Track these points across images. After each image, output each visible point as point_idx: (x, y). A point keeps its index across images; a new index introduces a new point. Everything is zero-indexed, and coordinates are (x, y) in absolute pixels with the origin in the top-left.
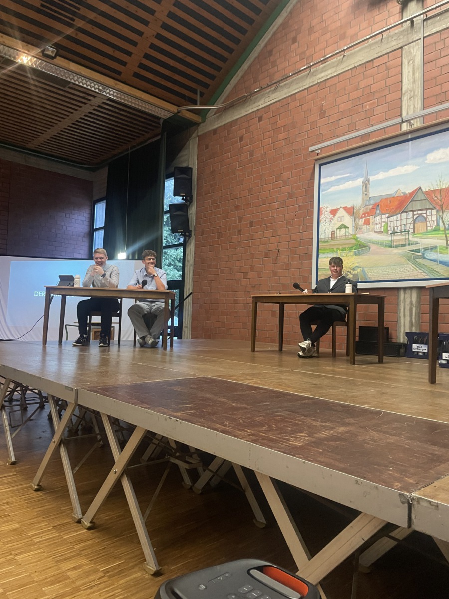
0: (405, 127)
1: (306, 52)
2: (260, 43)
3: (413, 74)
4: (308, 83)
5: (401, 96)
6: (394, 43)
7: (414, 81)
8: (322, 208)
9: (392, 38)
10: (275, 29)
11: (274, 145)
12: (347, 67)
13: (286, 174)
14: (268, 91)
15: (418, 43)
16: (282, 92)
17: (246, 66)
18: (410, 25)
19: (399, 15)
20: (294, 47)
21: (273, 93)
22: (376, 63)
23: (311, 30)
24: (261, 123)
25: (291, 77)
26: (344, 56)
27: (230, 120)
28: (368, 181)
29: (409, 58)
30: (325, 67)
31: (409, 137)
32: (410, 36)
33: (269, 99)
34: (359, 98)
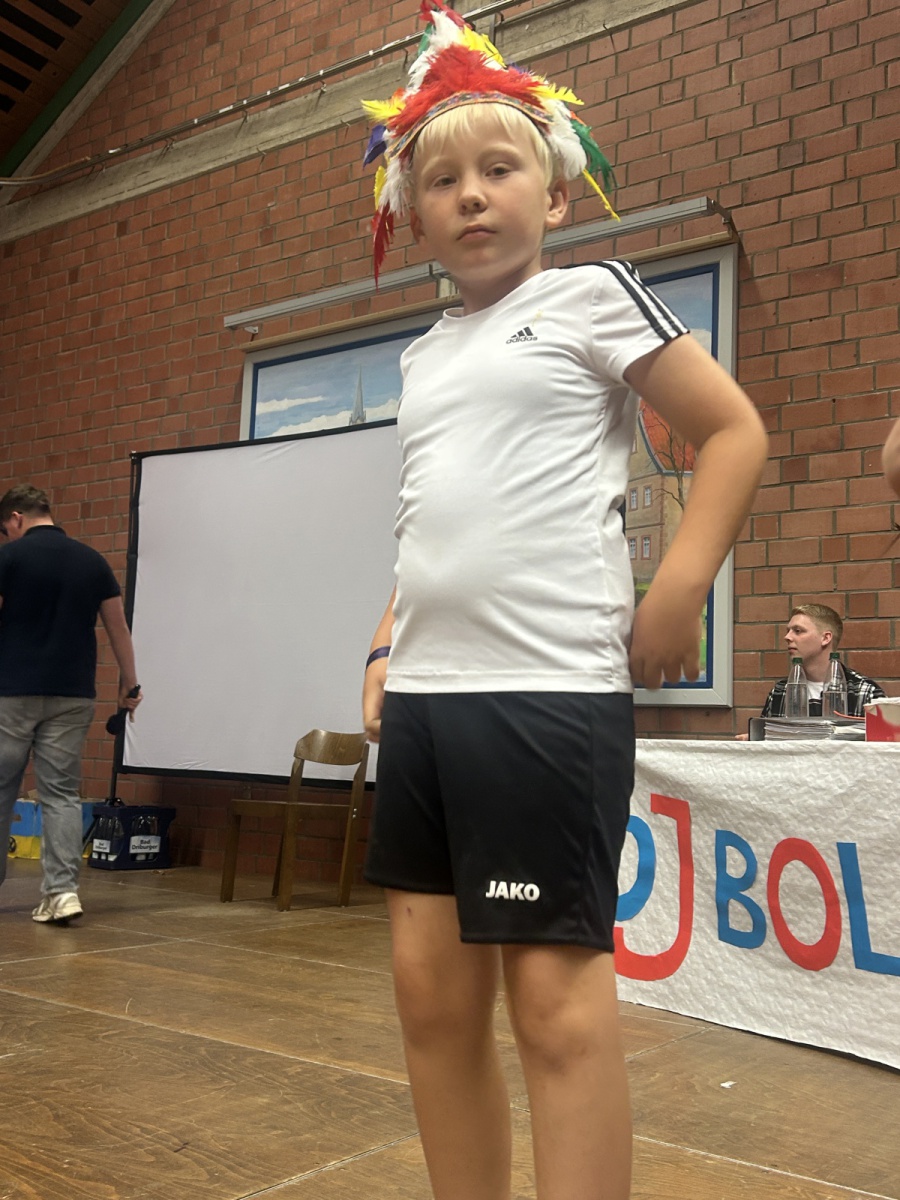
0: (445, 292)
1: (239, 70)
4: (239, 147)
11: (152, 300)
12: (328, 120)
14: (144, 157)
16: (178, 165)
17: (95, 85)
20: (210, 52)
23: (252, 17)
24: (124, 238)
25: (198, 129)
26: (322, 92)
27: (47, 222)
30: (278, 113)
33: (147, 177)
34: (352, 203)
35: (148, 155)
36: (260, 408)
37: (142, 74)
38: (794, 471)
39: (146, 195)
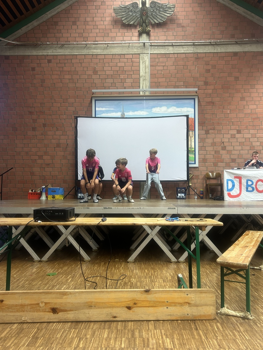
0: (141, 94)
1: (83, 34)
2: (47, 13)
3: (145, 69)
4: (85, 51)
5: (140, 77)
6: (135, 50)
7: (146, 73)
9: (135, 47)
10: (59, 10)
11: (61, 80)
12: (110, 52)
13: (71, 100)
15: (147, 56)
16: (66, 50)
17: (35, 23)
18: (143, 44)
19: (138, 38)
20: (74, 27)
21: (59, 49)
22: (126, 56)
23: (86, 23)
24: (49, 64)
26: (108, 46)
27: (21, 54)
28: (124, 115)
29: (143, 61)
30: (96, 47)
31: (145, 98)
32: (143, 50)
33: (57, 51)
34: (118, 71)
35: (56, 46)
36: (97, 109)
37: (52, 25)
38: (207, 132)
39: (57, 55)
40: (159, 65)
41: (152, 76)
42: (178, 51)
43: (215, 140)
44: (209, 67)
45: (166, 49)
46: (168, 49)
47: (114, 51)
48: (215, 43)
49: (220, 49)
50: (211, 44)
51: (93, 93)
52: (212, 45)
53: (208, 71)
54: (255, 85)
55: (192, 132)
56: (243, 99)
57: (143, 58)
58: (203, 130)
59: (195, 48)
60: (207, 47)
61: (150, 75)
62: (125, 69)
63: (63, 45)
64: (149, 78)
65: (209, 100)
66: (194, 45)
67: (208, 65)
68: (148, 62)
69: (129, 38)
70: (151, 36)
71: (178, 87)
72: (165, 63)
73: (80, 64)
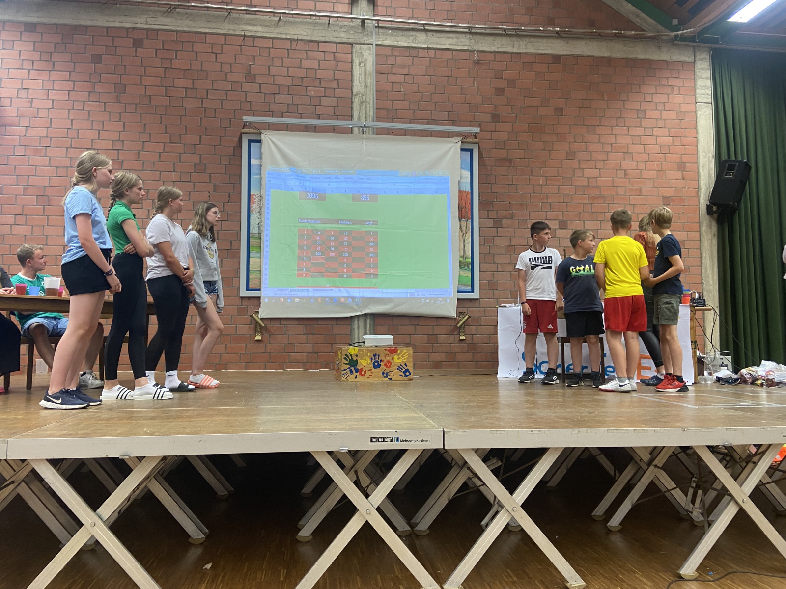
0: (357, 132)
3: (365, 78)
4: (227, 28)
5: (352, 96)
6: (343, 35)
7: (366, 86)
8: (253, 195)
9: (341, 28)
11: (166, 90)
12: (286, 34)
13: (191, 139)
14: (152, 9)
15: (370, 49)
18: (360, 23)
19: (349, 7)
21: (161, 16)
22: (323, 47)
24: (138, 49)
26: (280, 17)
29: (360, 59)
30: (253, 19)
32: (361, 35)
33: (156, 20)
34: (302, 78)
35: (156, 8)
36: (253, 161)
38: (498, 224)
39: (157, 31)
40: (394, 71)
41: (381, 94)
42: (437, 44)
43: (514, 242)
44: (502, 84)
45: (412, 38)
46: (415, 38)
47: (294, 33)
48: (514, 33)
49: (526, 45)
50: (505, 34)
51: (244, 125)
52: (508, 35)
53: (500, 92)
54: (597, 127)
55: (467, 221)
56: (571, 155)
57: (359, 54)
58: (488, 218)
59: (473, 41)
60: (498, 39)
61: (375, 91)
62: (320, 74)
63: (174, 7)
64: (373, 98)
65: (503, 153)
66: (471, 33)
67: (500, 80)
68: (371, 63)
69: (329, 6)
70: (377, 6)
71: (435, 122)
72: (407, 70)
73: (215, 54)
